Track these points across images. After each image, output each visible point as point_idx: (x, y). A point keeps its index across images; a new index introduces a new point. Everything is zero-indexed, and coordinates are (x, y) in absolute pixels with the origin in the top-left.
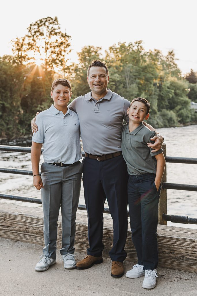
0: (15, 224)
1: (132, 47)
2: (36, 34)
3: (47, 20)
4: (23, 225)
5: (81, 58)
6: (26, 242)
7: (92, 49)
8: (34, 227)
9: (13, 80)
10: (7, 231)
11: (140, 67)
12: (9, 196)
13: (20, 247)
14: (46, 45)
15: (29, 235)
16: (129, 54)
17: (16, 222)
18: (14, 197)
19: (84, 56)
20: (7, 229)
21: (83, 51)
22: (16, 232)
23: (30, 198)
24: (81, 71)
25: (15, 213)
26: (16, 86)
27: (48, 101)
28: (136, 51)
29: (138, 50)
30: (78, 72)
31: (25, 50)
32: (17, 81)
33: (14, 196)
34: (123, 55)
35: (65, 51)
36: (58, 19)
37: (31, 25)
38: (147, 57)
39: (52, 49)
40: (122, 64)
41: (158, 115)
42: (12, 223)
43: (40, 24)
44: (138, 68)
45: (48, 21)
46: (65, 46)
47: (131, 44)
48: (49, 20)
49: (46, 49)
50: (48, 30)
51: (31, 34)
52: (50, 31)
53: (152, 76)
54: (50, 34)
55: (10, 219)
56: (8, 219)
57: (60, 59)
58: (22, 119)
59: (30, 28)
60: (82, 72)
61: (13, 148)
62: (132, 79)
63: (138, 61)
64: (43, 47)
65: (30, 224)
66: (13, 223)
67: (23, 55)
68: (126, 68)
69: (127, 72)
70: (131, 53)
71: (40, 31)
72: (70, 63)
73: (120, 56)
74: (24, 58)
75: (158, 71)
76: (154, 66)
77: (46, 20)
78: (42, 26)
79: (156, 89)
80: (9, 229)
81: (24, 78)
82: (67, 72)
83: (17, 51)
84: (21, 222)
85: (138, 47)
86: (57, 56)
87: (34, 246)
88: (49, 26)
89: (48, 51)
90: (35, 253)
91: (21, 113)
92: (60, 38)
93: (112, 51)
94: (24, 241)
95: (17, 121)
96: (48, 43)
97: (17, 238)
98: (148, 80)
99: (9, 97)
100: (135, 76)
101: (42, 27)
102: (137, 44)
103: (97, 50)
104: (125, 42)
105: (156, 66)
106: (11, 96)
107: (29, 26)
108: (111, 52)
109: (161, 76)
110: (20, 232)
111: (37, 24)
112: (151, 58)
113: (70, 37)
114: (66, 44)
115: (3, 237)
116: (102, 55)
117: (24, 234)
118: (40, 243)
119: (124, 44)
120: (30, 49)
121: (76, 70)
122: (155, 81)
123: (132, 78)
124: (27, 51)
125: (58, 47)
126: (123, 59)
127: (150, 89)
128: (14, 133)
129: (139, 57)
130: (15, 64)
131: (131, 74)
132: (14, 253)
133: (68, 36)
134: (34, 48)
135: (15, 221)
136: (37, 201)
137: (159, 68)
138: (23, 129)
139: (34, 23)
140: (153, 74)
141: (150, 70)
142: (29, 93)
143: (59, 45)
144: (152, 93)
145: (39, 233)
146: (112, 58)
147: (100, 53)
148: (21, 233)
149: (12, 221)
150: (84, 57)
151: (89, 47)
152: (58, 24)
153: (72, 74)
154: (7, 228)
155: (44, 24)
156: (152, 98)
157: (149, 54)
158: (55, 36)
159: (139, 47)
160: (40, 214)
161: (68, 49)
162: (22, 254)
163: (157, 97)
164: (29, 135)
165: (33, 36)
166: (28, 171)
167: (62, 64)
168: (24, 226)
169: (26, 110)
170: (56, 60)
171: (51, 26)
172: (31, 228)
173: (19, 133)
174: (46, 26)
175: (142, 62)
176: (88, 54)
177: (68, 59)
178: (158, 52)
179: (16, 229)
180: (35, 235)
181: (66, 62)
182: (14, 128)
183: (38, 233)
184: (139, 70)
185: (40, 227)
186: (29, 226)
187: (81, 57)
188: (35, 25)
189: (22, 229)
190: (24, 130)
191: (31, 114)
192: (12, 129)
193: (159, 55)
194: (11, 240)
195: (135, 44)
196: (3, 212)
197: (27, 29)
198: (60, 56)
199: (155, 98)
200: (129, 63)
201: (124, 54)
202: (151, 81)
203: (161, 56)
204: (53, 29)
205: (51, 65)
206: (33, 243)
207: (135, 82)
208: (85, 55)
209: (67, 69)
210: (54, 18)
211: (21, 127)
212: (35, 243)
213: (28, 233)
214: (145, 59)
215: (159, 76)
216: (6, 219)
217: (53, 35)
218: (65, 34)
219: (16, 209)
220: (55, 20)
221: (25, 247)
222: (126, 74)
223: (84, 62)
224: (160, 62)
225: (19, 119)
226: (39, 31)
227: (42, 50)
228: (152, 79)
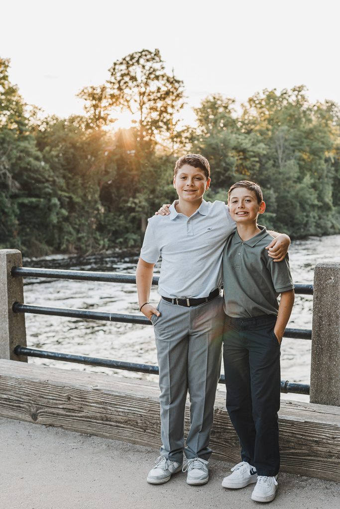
0: (87, 405)
1: (287, 97)
2: (123, 79)
3: (142, 55)
4: (100, 408)
5: (200, 118)
6: (107, 437)
7: (219, 102)
8: (120, 411)
9: (86, 158)
10: (73, 418)
11: (302, 131)
12: (77, 356)
13: (96, 446)
14: (141, 97)
15: (111, 425)
16: (281, 109)
17: (89, 402)
18: (86, 359)
19: (205, 113)
20: (73, 414)
21: (204, 105)
22: (88, 419)
23: (113, 361)
24: (201, 140)
25: (87, 388)
26: (91, 166)
27: (145, 191)
28: (294, 104)
29: (298, 102)
30: (196, 142)
31: (105, 107)
32: (93, 159)
33: (84, 358)
34: (272, 111)
35: (173, 106)
36: (161, 54)
37: (115, 64)
38: (313, 113)
39: (152, 103)
40: (270, 127)
41: (333, 212)
42: (82, 404)
43: (131, 63)
44: (298, 133)
45: (144, 57)
46: (174, 98)
47: (285, 92)
48: (146, 55)
49: (142, 104)
50: (144, 71)
51: (116, 80)
52: (148, 72)
53: (322, 146)
54: (147, 79)
55: (78, 398)
56: (76, 397)
57: (165, 120)
58: (103, 223)
59: (114, 69)
60: (203, 141)
61: (83, 274)
62: (287, 151)
63: (297, 121)
64: (135, 101)
65: (113, 407)
66: (84, 405)
67: (102, 115)
68: (277, 133)
69: (279, 140)
70: (286, 108)
71: (130, 73)
72: (182, 126)
73: (267, 113)
74: (105, 119)
75: (332, 137)
76: (326, 129)
77: (140, 55)
78: (133, 65)
79: (329, 167)
80: (76, 415)
81: (104, 153)
82: (176, 142)
83: (92, 108)
84: (97, 403)
85: (297, 96)
86: (160, 115)
87: (119, 445)
88: (145, 64)
89: (144, 106)
90: (122, 458)
91: (100, 212)
92: (165, 85)
93: (254, 105)
94: (103, 436)
95: (94, 227)
96: (144, 93)
97: (90, 430)
98: (315, 153)
99: (80, 185)
100: (292, 146)
101: (134, 67)
102: (296, 93)
103: (227, 103)
104: (275, 89)
105: (329, 129)
106: (83, 184)
107: (112, 65)
108: (251, 105)
109: (337, 145)
110: (95, 419)
111: (124, 62)
112: (319, 116)
113: (181, 83)
114: (175, 94)
115: (67, 429)
116: (235, 111)
117: (103, 424)
118: (130, 440)
119: (273, 93)
120: (115, 104)
121: (192, 139)
122: (327, 154)
123: (289, 149)
124: (109, 108)
125: (161, 100)
126: (272, 118)
127: (319, 167)
128: (89, 245)
129: (299, 114)
130: (90, 131)
131: (287, 144)
132: (85, 457)
133: (178, 82)
134: (120, 103)
135: (87, 402)
136: (126, 365)
137: (333, 131)
138: (103, 240)
139: (121, 60)
140: (323, 143)
141: (318, 135)
142: (113, 179)
143: (163, 96)
144: (322, 175)
145: (129, 422)
146: (254, 117)
147: (233, 109)
148: (98, 421)
149: (82, 401)
150: (206, 115)
151: (214, 98)
152: (161, 61)
153: (187, 145)
154: (73, 412)
155: (138, 61)
156: (322, 183)
157: (316, 108)
158: (156, 81)
159: (299, 97)
160: (130, 388)
161: (178, 103)
162: (98, 458)
163: (331, 182)
164: (115, 250)
165: (119, 82)
166: (109, 314)
167: (168, 129)
168: (103, 410)
169: (109, 207)
170: (158, 121)
171: (148, 65)
172: (115, 413)
173: (97, 245)
174: (140, 66)
175: (305, 123)
176: (213, 111)
177: (179, 120)
178: (333, 104)
179: (88, 414)
180: (122, 425)
181: (175, 125)
182: (89, 238)
183: (126, 422)
184: (300, 135)
185: (130, 411)
186: (110, 410)
187: (200, 116)
188: (121, 63)
189: (98, 415)
190: (106, 240)
191: (118, 214)
192: (86, 239)
193: (333, 110)
194: (80, 434)
195: (292, 91)
196: (66, 385)
197: (109, 70)
198: (165, 114)
199: (327, 184)
200: (283, 124)
201: (274, 109)
202: (321, 154)
203: (337, 112)
204: (152, 70)
205: (150, 131)
206: (119, 439)
207: (292, 156)
208: (207, 112)
209: (177, 137)
210: (153, 51)
211: (100, 236)
212: (122, 438)
213: (110, 421)
214: (310, 117)
215: (334, 146)
216: (71, 398)
217: (153, 80)
218: (173, 78)
219: (90, 379)
220: (155, 55)
221: (104, 446)
222: (278, 143)
223: (206, 125)
224: (336, 121)
225: (98, 223)
226: (128, 74)
227: (135, 106)
228: (322, 150)
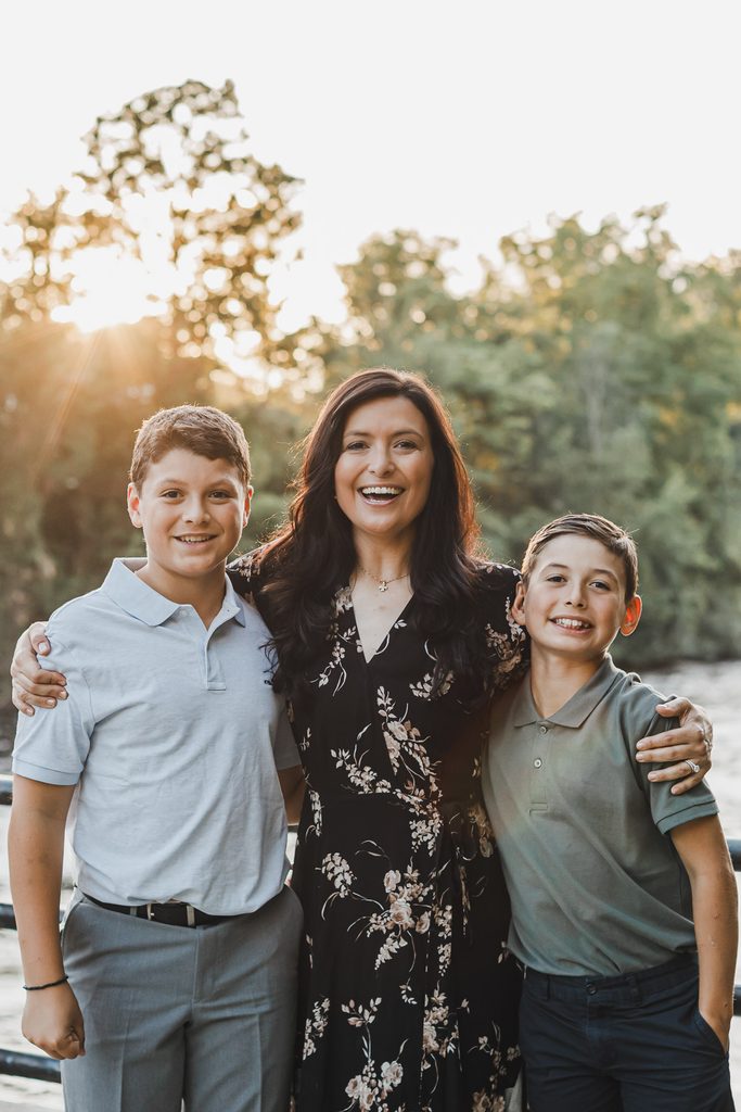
1: (618, 238)
2: (123, 168)
3: (182, 95)
5: (353, 291)
7: (411, 247)
11: (659, 340)
14: (179, 222)
16: (599, 271)
19: (368, 279)
21: (366, 255)
28: (638, 259)
29: (650, 252)
30: (338, 367)
31: (64, 250)
34: (569, 276)
35: (271, 255)
36: (238, 93)
37: (100, 120)
39: (208, 244)
40: (566, 325)
43: (146, 118)
44: (649, 346)
45: (189, 102)
46: (276, 229)
47: (610, 220)
48: (194, 97)
49: (177, 244)
50: (189, 145)
51: (101, 168)
52: (199, 149)
53: (722, 387)
54: (196, 167)
57: (248, 295)
59: (97, 135)
62: (617, 402)
63: (648, 311)
64: (160, 235)
67: (56, 276)
68: (586, 344)
69: (590, 365)
70: (613, 270)
71: (143, 149)
73: (555, 282)
74: (62, 289)
76: (733, 335)
77: (176, 94)
78: (154, 123)
82: (277, 364)
83: (27, 254)
85: (647, 233)
86: (234, 280)
88: (190, 124)
89: (184, 251)
91: (42, 575)
92: (249, 188)
93: (515, 258)
96: (185, 214)
98: (699, 407)
100: (632, 384)
101: (154, 129)
102: (646, 222)
103: (435, 250)
104: (581, 213)
107: (93, 123)
108: (507, 259)
111: (128, 115)
112: (712, 294)
113: (297, 185)
114: (281, 217)
116: (459, 275)
119: (575, 222)
121: (329, 356)
122: (734, 413)
123: (621, 394)
124: (76, 255)
125: (236, 233)
126: (570, 296)
127: (711, 452)
129: (655, 290)
130: (15, 322)
131: (615, 378)
133: (289, 180)
134: (112, 240)
139: (118, 110)
140: (725, 378)
141: (710, 354)
142: (83, 473)
143: (245, 222)
144: (719, 477)
146: (515, 295)
147: (451, 267)
150: (371, 284)
151: (397, 234)
152: (238, 114)
153: (310, 374)
155: (169, 115)
156: (720, 500)
159: (655, 236)
161: (286, 245)
165: (111, 176)
167: (257, 323)
169: (70, 561)
170: (225, 297)
171: (200, 126)
174: (176, 128)
176: (390, 272)
181: (275, 312)
184: (656, 353)
187: (355, 286)
188: (119, 119)
195: (632, 218)
197: (83, 138)
198: (247, 279)
200: (602, 316)
201: (578, 271)
202: (716, 411)
204: (212, 141)
205: (199, 330)
207: (632, 416)
208: (374, 275)
209: (282, 347)
210: (217, 85)
217: (214, 172)
218: (275, 168)
220: (222, 96)
222: (587, 375)
223: (370, 312)
226: (138, 152)
228: (721, 399)
